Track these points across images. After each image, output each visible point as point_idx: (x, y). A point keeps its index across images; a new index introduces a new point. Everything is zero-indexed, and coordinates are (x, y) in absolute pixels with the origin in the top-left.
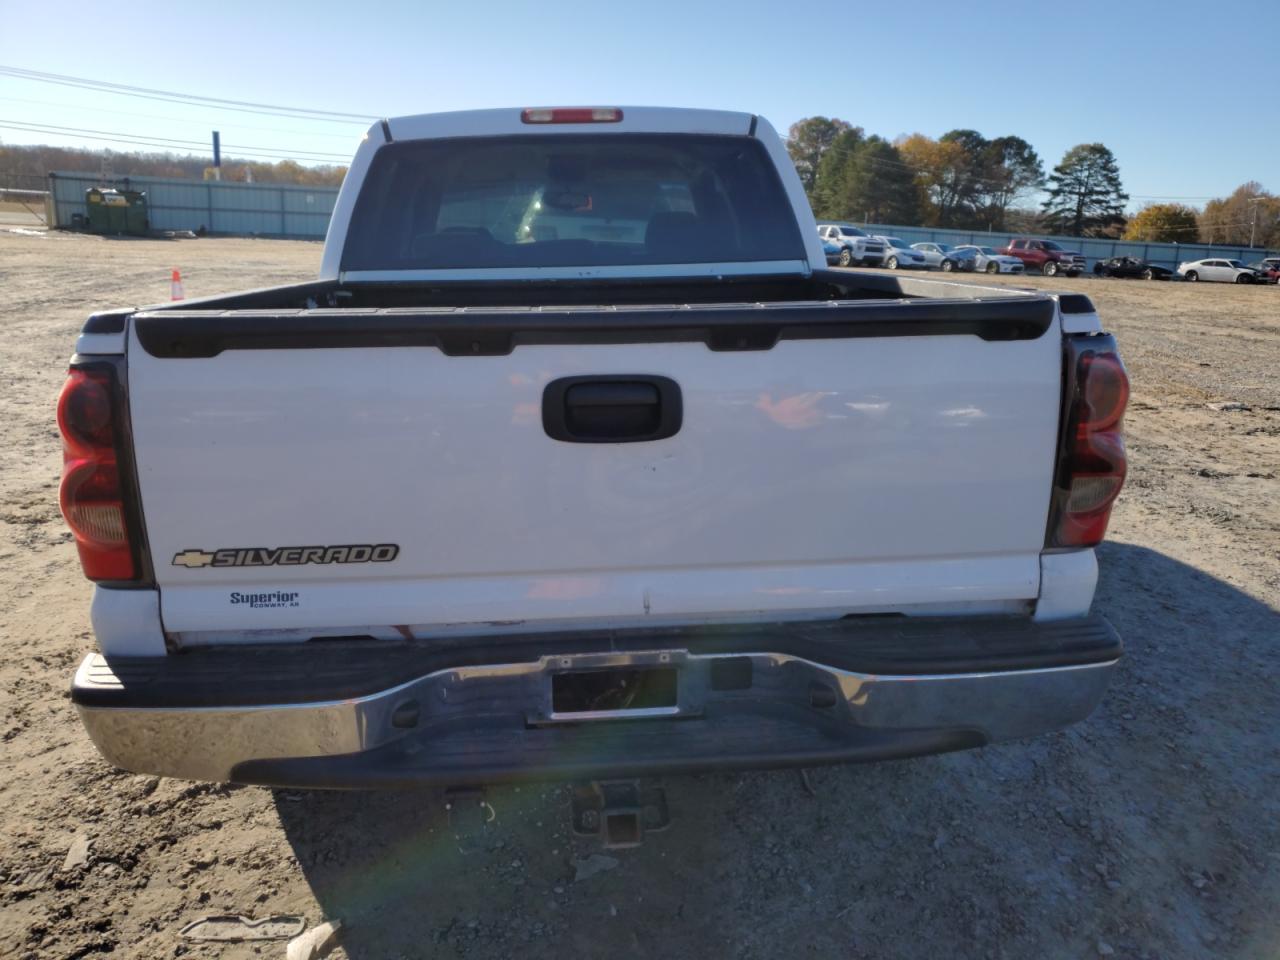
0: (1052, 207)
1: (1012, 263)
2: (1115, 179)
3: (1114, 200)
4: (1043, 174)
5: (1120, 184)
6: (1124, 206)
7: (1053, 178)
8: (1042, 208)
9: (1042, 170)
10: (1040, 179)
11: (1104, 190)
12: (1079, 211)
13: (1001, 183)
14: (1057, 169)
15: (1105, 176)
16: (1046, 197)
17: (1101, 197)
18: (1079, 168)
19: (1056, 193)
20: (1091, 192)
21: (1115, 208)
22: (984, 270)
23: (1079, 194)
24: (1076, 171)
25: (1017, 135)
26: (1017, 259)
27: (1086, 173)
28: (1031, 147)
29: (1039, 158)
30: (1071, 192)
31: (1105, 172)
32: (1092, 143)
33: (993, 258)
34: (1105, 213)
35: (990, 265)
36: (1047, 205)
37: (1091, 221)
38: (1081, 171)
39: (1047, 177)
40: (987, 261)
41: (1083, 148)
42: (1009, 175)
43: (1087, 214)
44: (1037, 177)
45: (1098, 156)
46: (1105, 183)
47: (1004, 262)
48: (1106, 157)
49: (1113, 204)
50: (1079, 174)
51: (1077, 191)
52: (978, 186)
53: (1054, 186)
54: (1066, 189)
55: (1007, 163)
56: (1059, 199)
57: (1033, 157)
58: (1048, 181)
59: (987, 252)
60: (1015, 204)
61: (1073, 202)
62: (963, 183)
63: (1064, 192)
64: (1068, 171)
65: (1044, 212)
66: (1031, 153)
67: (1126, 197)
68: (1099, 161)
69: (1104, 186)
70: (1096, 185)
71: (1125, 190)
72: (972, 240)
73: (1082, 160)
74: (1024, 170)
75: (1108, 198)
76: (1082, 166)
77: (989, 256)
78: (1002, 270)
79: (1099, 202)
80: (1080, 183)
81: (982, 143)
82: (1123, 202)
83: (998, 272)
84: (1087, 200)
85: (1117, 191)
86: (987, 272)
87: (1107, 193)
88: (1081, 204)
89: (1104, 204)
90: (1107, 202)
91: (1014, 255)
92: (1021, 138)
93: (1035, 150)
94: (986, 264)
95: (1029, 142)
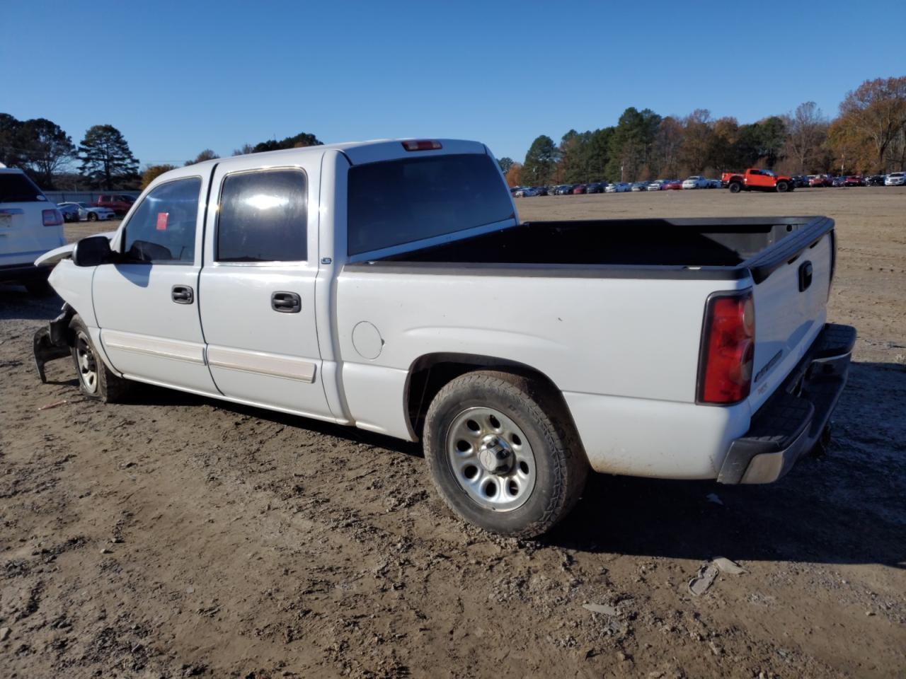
0: (87, 170)
1: (106, 212)
2: (127, 149)
3: (130, 163)
4: (74, 147)
5: (131, 153)
6: (138, 167)
7: (81, 150)
8: (79, 171)
9: (72, 144)
10: (72, 150)
11: (121, 157)
12: (107, 172)
13: (41, 154)
14: (83, 143)
15: (119, 147)
16: (80, 163)
17: (120, 162)
18: (98, 142)
19: (86, 160)
20: (112, 159)
21: (131, 169)
22: (86, 219)
23: (103, 160)
24: (98, 144)
25: (45, 118)
26: (109, 209)
27: (105, 146)
28: (59, 127)
29: (67, 136)
30: (98, 159)
31: (118, 145)
32: (103, 125)
33: (91, 210)
34: (125, 173)
35: (90, 215)
36: (83, 168)
37: (118, 179)
38: (101, 144)
39: (77, 149)
40: (87, 213)
41: (99, 128)
42: (47, 148)
43: (113, 174)
44: (70, 150)
45: (110, 133)
46: (120, 152)
47: (100, 212)
48: (116, 134)
49: (130, 166)
50: (100, 146)
51: (102, 158)
52: (22, 156)
53: (84, 155)
54: (94, 157)
55: (42, 139)
56: (90, 165)
57: (62, 135)
58: (79, 151)
59: (84, 206)
60: (59, 169)
61: (101, 167)
62: (8, 153)
63: (93, 159)
64: (91, 144)
65: (81, 174)
66: (60, 131)
67: (137, 161)
68: (112, 137)
69: (121, 155)
70: (115, 154)
71: (135, 156)
72: (63, 198)
73: (99, 136)
74: (58, 144)
75: (125, 163)
76: (101, 141)
77: (87, 209)
78: (100, 218)
79: (120, 165)
80: (103, 153)
81: (16, 123)
82: (136, 165)
83: (97, 220)
84: (111, 164)
85: (130, 157)
86: (88, 221)
87: (123, 159)
88: (107, 167)
89: (123, 167)
90: (126, 165)
91: (105, 206)
92: (49, 120)
93: (62, 129)
94: (86, 215)
95: (56, 123)
